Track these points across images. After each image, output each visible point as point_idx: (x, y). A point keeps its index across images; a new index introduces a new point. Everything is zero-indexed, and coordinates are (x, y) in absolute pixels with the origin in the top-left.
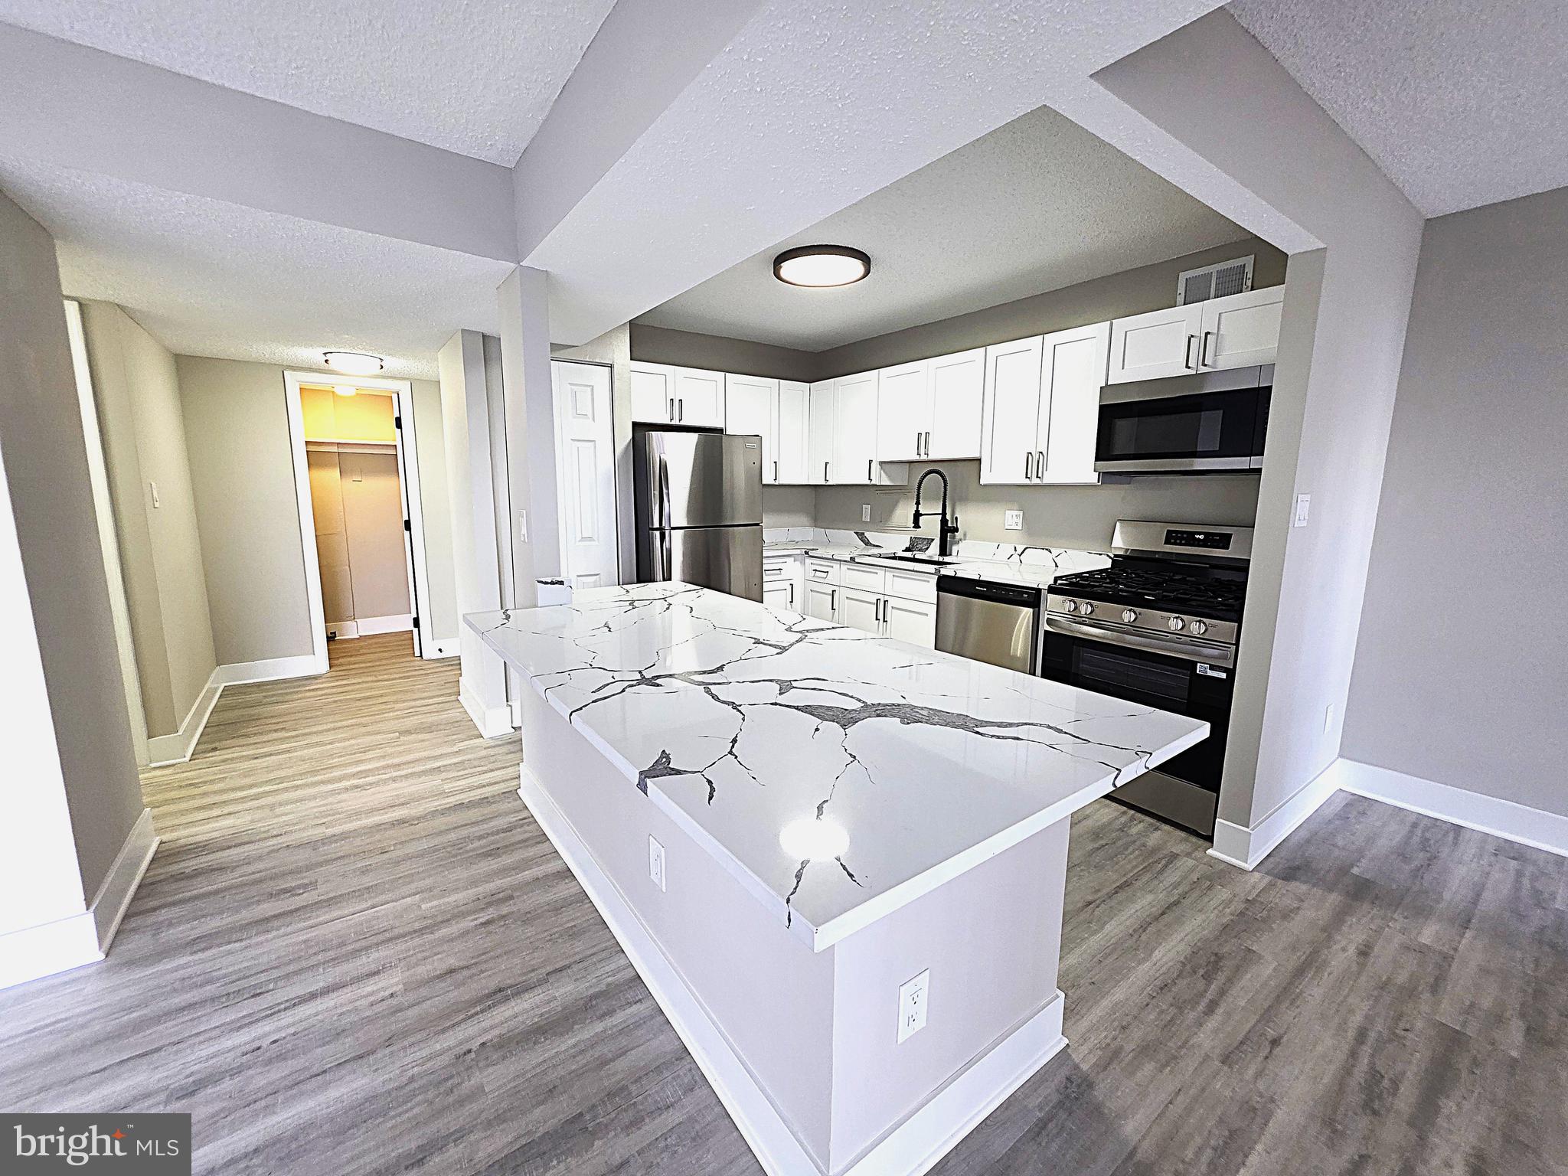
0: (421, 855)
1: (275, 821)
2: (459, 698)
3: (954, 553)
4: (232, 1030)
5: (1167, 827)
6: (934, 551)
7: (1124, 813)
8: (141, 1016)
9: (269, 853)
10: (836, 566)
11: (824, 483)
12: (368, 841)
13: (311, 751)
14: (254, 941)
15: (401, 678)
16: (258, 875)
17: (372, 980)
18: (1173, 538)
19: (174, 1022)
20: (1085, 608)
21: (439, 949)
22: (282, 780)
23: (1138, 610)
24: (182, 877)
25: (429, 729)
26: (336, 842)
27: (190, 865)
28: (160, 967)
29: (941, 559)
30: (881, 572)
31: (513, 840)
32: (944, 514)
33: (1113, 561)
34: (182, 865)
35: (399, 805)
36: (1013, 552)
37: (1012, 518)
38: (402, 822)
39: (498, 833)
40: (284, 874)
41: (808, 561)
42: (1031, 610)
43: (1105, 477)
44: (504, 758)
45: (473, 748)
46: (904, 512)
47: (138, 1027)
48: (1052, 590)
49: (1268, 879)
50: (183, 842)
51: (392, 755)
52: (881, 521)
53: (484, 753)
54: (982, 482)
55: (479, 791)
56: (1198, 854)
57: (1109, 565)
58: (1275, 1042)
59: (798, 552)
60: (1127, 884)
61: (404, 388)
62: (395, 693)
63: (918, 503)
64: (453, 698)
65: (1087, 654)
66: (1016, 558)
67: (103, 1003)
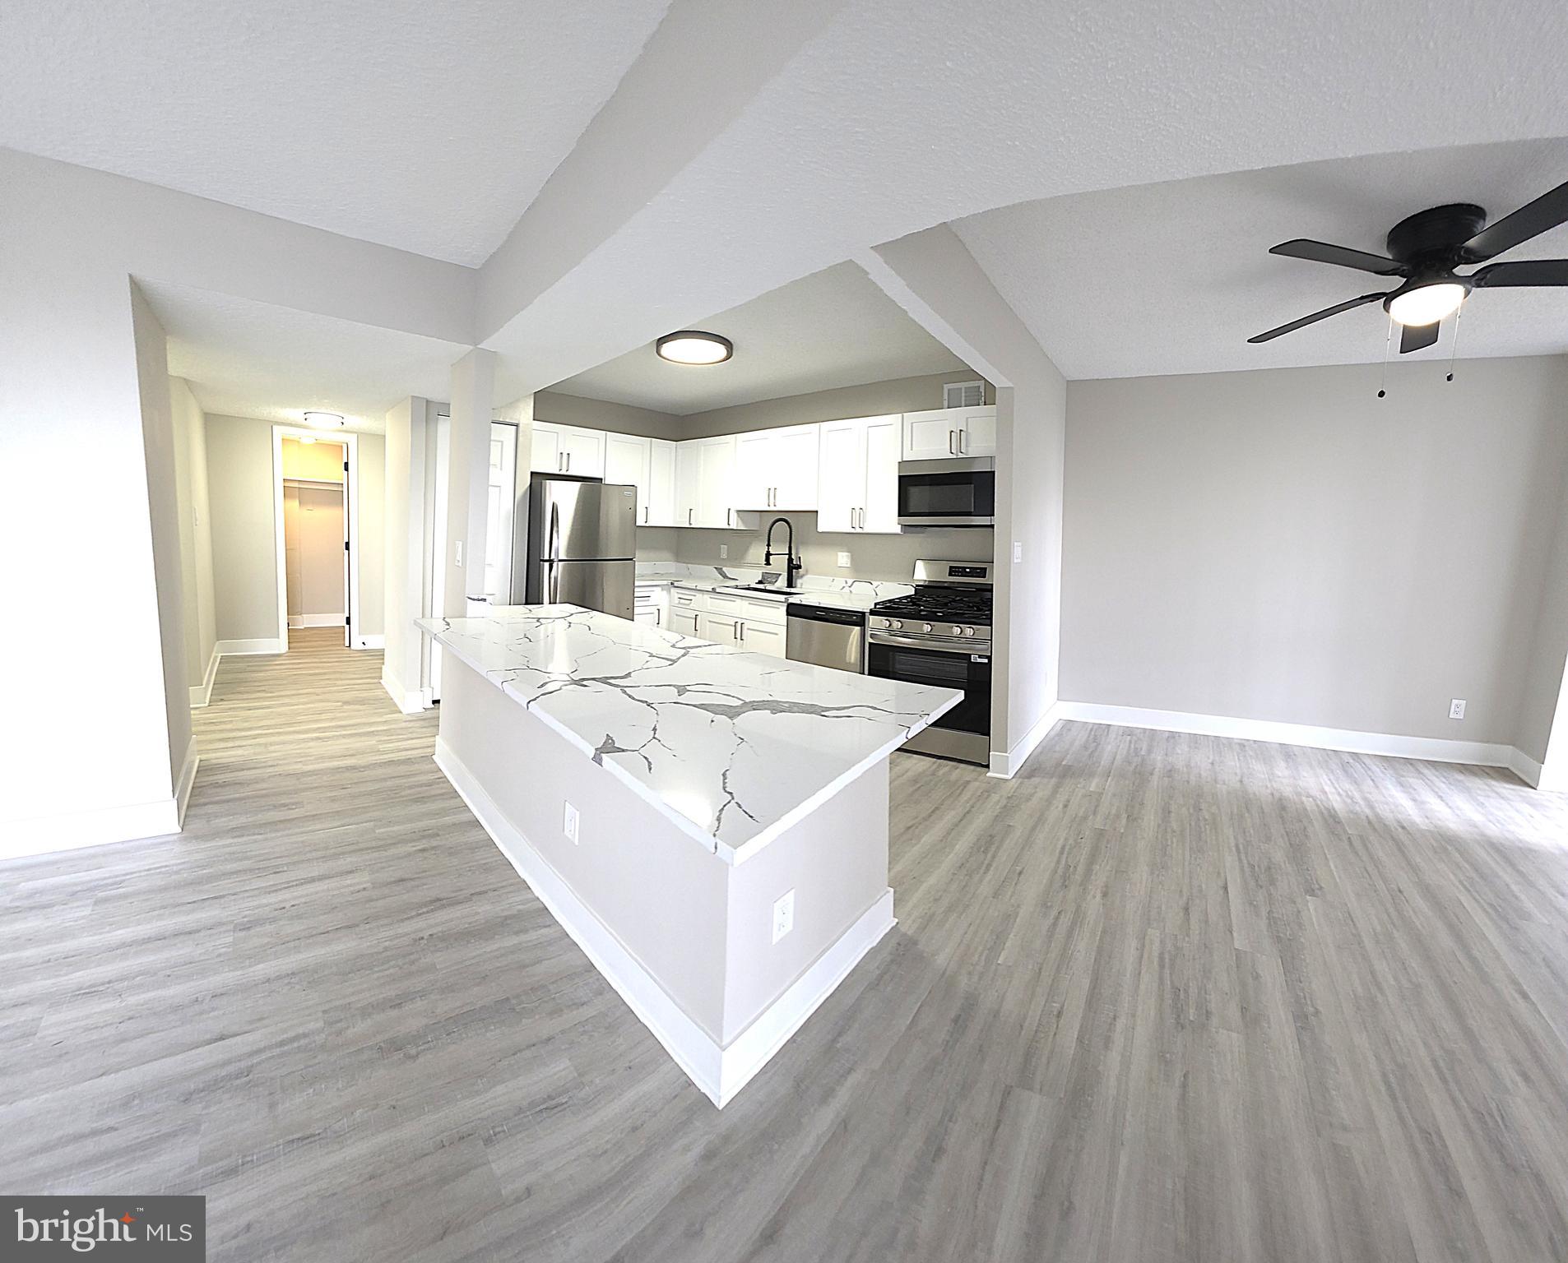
0: (370, 794)
1: (269, 755)
2: (381, 681)
3: (799, 585)
4: (265, 893)
5: (962, 765)
6: (781, 583)
7: (934, 763)
8: (209, 873)
9: (269, 777)
10: (699, 595)
11: (688, 526)
12: (332, 778)
13: (283, 709)
14: (269, 836)
15: (336, 662)
16: (264, 792)
17: (351, 876)
18: (953, 571)
19: (229, 881)
20: (896, 624)
21: (391, 863)
22: (269, 727)
23: (932, 623)
24: (216, 785)
25: (362, 702)
26: (310, 776)
27: (221, 778)
28: (213, 843)
29: (788, 590)
30: (738, 601)
31: (433, 793)
32: (790, 554)
33: (916, 590)
34: (215, 777)
35: (349, 755)
36: (845, 585)
37: (843, 558)
38: (353, 768)
39: (421, 786)
40: (280, 794)
41: (673, 590)
42: (859, 628)
43: (905, 527)
44: (419, 730)
45: (396, 720)
46: (758, 552)
47: (210, 879)
48: (872, 613)
49: (1021, 780)
50: (214, 761)
51: (340, 719)
52: (737, 559)
53: (404, 725)
54: (820, 530)
55: (404, 753)
56: (982, 777)
57: (913, 593)
58: (1020, 873)
59: (665, 582)
60: (937, 808)
61: (352, 440)
62: (335, 673)
63: (769, 545)
64: (376, 681)
65: (902, 657)
66: (847, 589)
67: (187, 860)
